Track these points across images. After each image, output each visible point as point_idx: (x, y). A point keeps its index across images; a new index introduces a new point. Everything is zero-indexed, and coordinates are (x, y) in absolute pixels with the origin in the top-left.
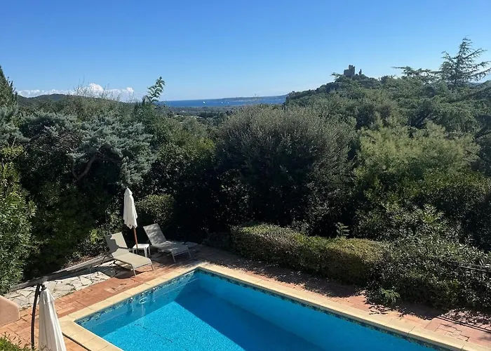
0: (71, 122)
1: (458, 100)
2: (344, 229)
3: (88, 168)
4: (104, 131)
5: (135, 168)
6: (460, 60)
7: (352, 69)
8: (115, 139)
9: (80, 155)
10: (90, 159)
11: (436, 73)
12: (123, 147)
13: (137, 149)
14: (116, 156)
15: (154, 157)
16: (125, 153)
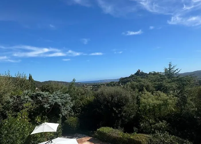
0: (46, 95)
1: (171, 82)
2: (136, 129)
3: (51, 110)
4: (56, 98)
5: (66, 109)
6: (170, 69)
7: (139, 71)
8: (59, 100)
9: (47, 106)
10: (51, 107)
11: (163, 73)
12: (62, 102)
13: (66, 103)
14: (59, 106)
15: (72, 105)
16: (62, 104)
